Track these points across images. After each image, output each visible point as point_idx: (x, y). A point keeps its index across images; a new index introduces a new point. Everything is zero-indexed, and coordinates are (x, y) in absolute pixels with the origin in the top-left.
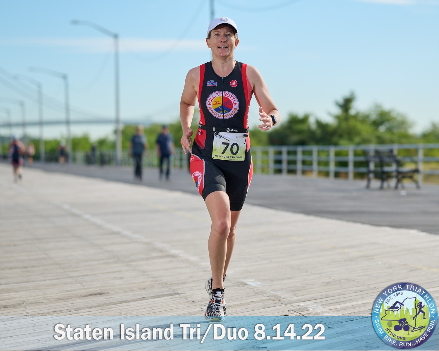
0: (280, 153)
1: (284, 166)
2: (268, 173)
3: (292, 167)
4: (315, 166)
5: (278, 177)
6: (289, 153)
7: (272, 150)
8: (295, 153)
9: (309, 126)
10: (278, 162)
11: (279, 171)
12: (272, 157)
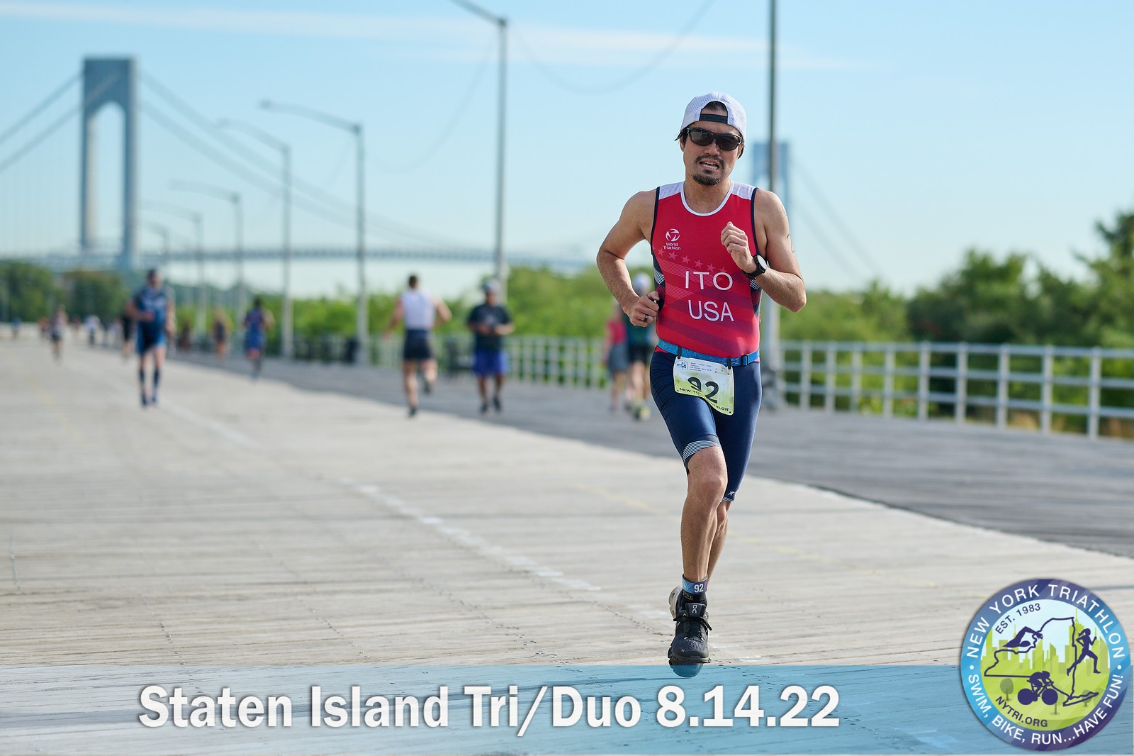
0: (950, 361)
1: (960, 397)
2: (914, 414)
3: (981, 401)
4: (1048, 402)
5: (942, 426)
6: (974, 361)
7: (925, 350)
8: (991, 362)
9: (1023, 288)
10: (942, 385)
11: (945, 410)
12: (925, 370)
